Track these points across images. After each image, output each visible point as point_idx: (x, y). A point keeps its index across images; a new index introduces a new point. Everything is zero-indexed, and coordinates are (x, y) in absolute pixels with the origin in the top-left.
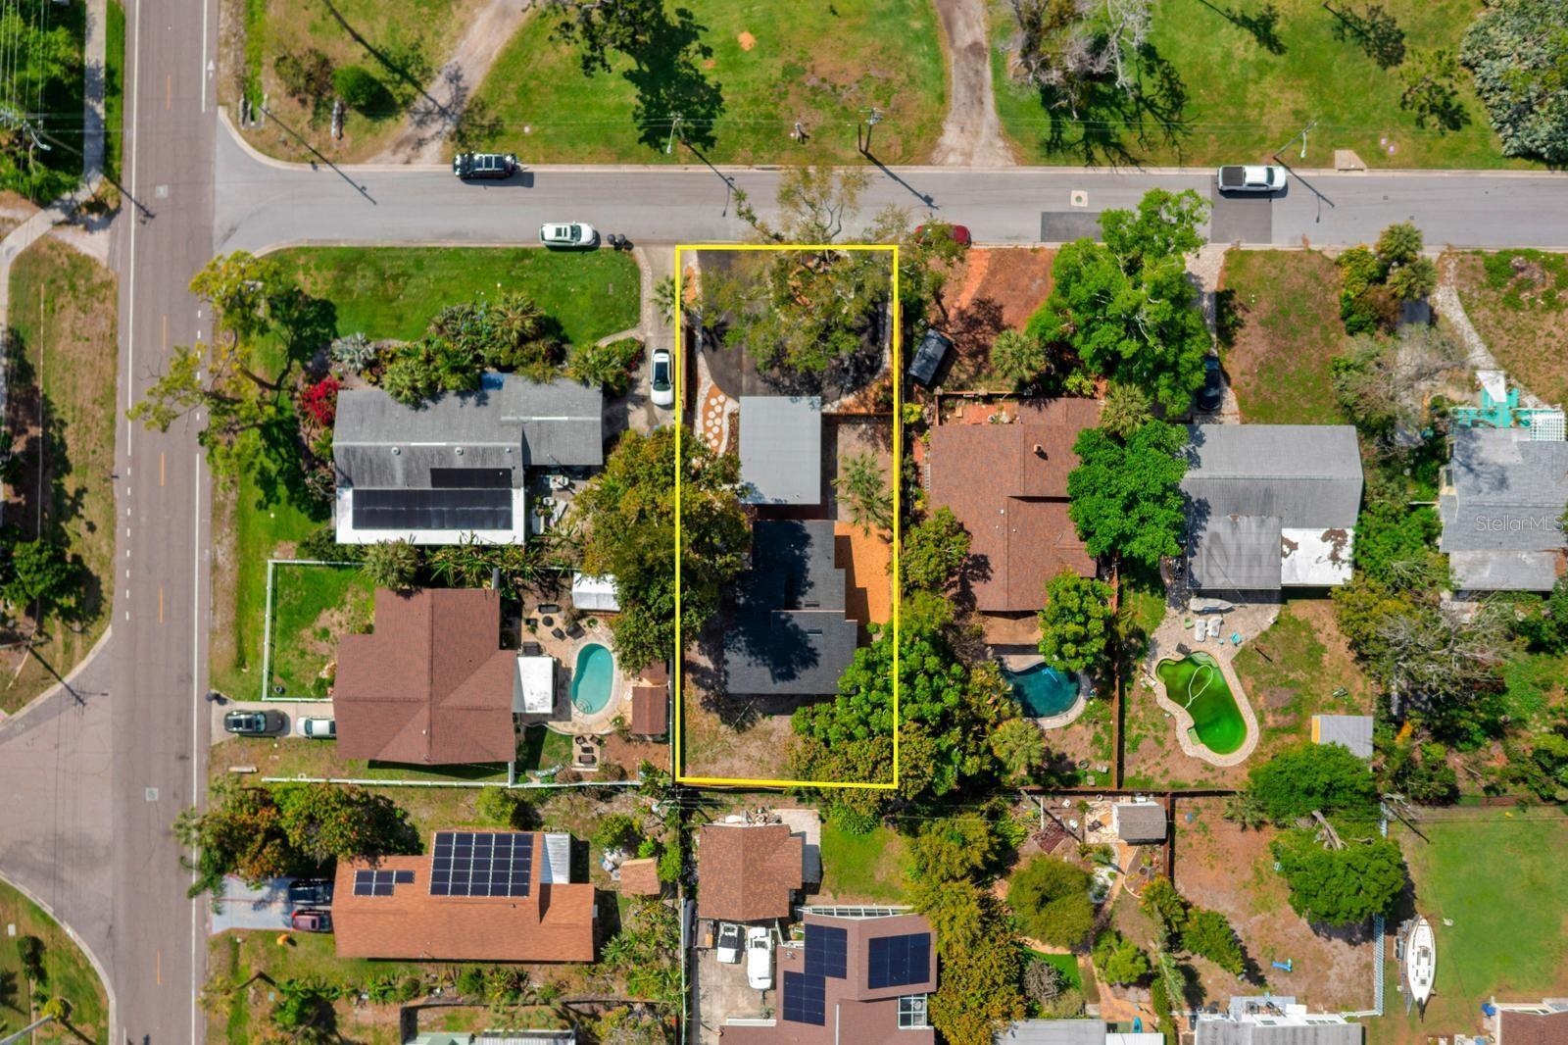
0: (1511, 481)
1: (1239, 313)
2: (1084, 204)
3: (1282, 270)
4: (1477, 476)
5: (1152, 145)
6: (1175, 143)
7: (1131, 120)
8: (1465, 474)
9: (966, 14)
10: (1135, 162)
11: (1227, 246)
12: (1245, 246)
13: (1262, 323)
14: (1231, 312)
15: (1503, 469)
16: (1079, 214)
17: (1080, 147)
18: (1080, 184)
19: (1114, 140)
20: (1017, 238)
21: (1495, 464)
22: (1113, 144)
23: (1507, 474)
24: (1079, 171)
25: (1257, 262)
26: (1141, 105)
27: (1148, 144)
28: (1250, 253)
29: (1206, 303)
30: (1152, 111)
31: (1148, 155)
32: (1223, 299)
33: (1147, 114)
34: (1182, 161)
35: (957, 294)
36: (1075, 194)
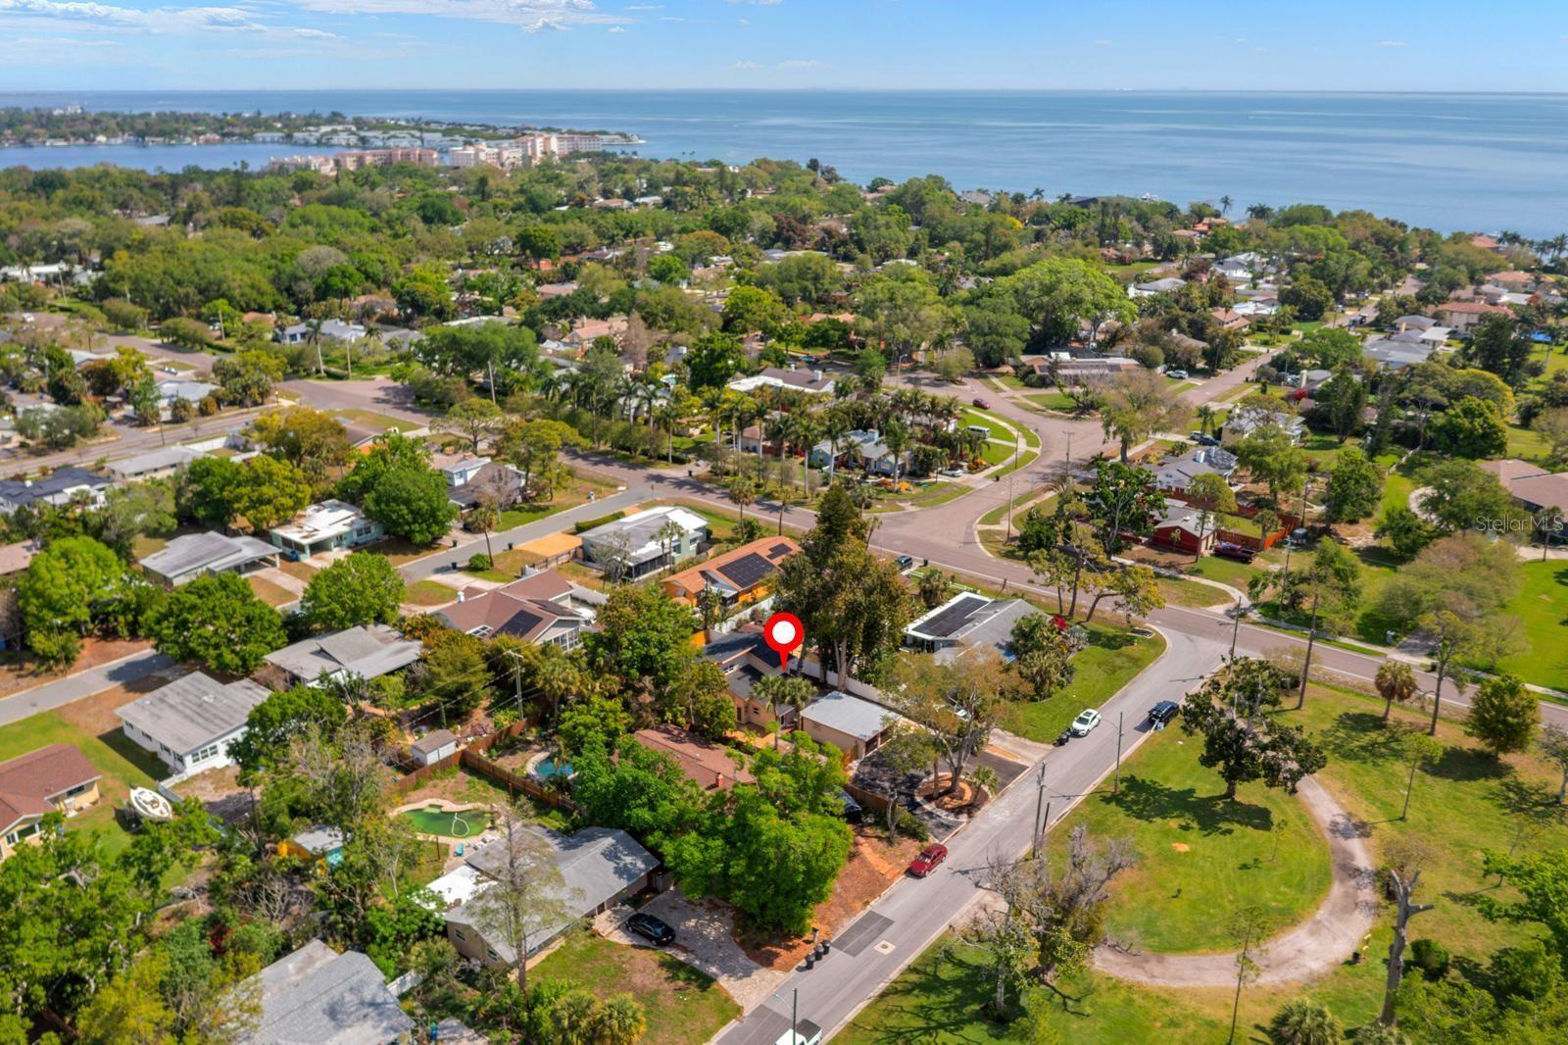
0: (326, 1019)
1: (681, 983)
2: (878, 947)
3: (685, 1033)
4: (362, 1003)
5: (889, 1012)
6: (875, 1029)
7: (924, 1012)
8: (374, 996)
9: (1118, 964)
10: (883, 996)
11: (746, 1013)
12: (733, 1024)
13: (657, 992)
14: (688, 980)
15: (340, 1026)
16: (872, 940)
17: (930, 969)
18: (896, 956)
19: (916, 992)
20: (888, 900)
21: (350, 1026)
22: (913, 989)
23: (333, 1023)
24: (910, 960)
25: (711, 1022)
26: (933, 1024)
27: (892, 1011)
28: (724, 1023)
29: (713, 970)
30: (920, 1029)
31: (882, 1006)
32: (705, 982)
33: (921, 1023)
34: (854, 1026)
35: (874, 849)
36: (891, 948)
